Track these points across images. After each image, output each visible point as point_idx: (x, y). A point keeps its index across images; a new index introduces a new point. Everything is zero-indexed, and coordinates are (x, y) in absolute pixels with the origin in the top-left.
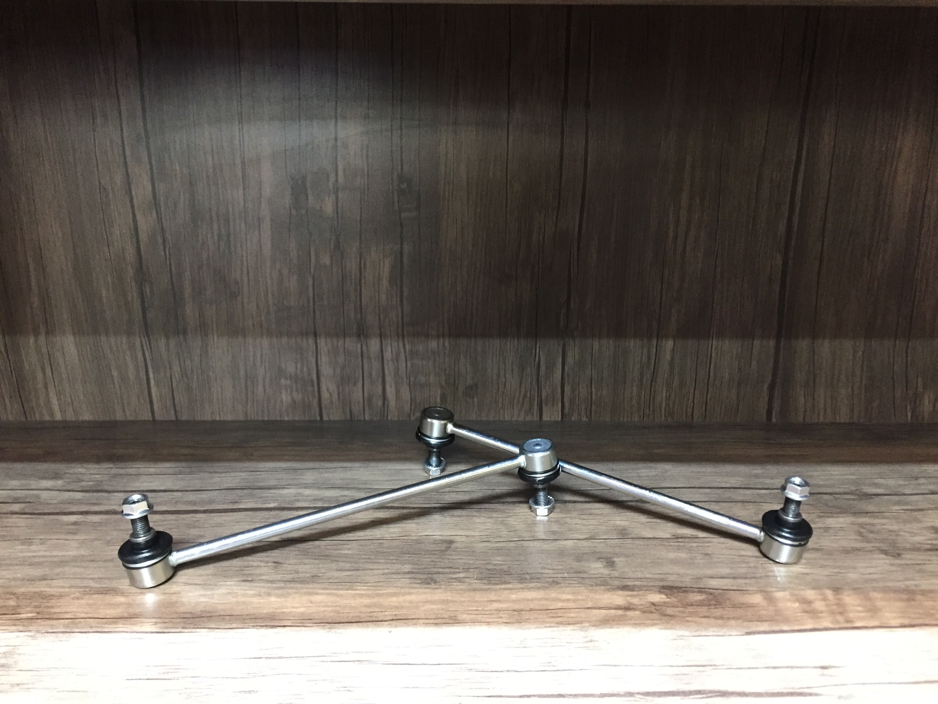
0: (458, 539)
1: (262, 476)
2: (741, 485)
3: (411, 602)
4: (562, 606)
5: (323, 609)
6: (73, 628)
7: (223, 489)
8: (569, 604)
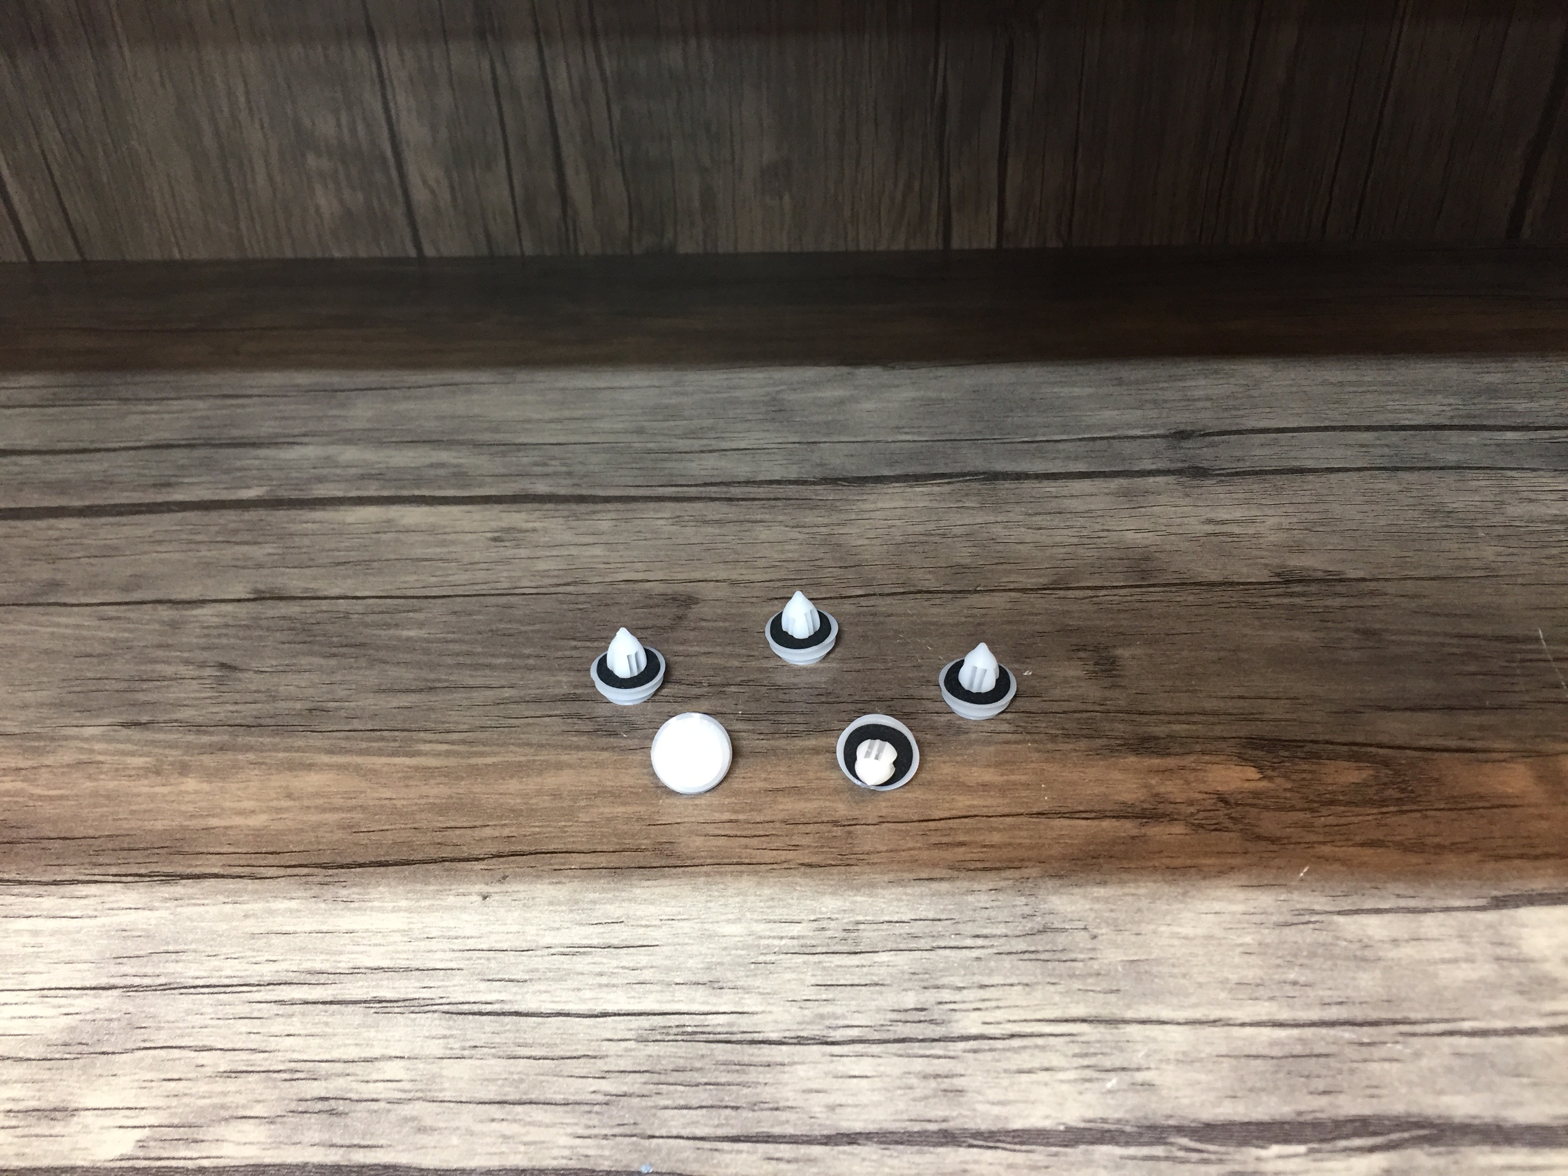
0: (707, 590)
1: (248, 410)
2: (1452, 417)
3: (556, 795)
4: (969, 806)
5: (314, 818)
7: (145, 447)
8: (989, 801)
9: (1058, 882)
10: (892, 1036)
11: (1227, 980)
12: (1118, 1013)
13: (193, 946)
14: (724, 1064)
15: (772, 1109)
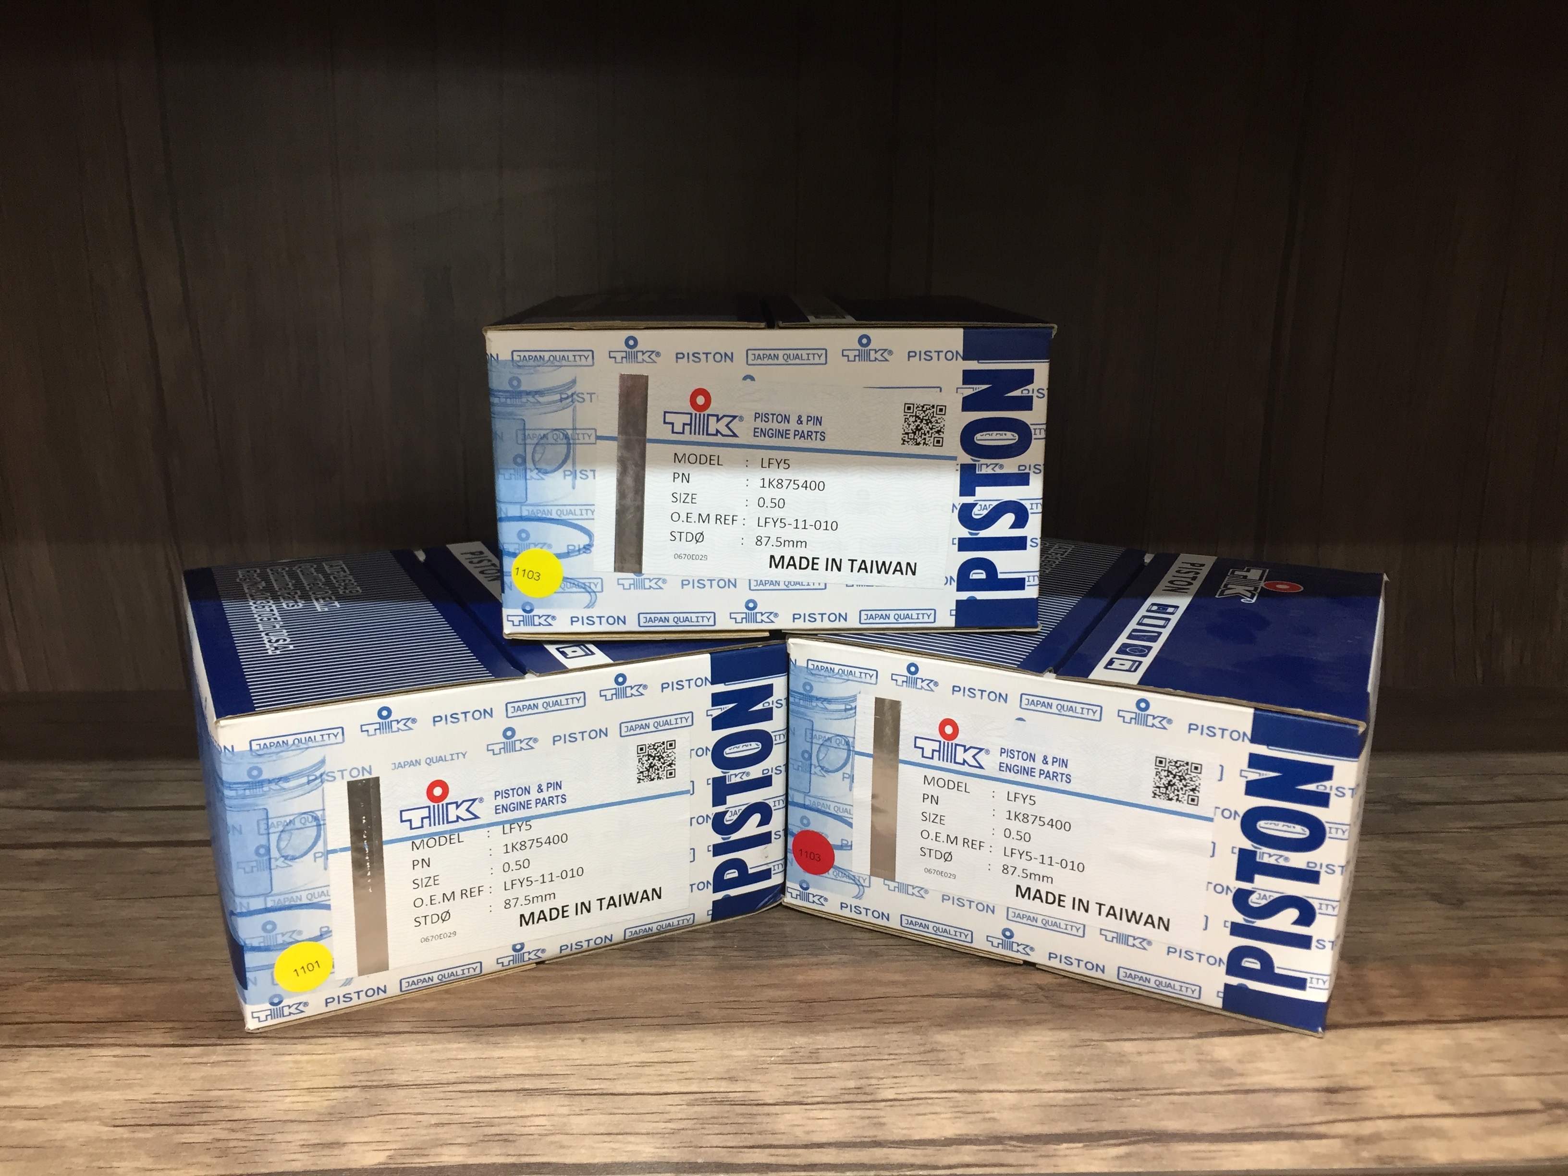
3: (621, 989)
6: (25, 1039)
8: (897, 990)
9: (939, 1028)
10: (841, 1101)
11: (1040, 1072)
12: (976, 1088)
13: (402, 1066)
14: (742, 1114)
15: (773, 1134)
